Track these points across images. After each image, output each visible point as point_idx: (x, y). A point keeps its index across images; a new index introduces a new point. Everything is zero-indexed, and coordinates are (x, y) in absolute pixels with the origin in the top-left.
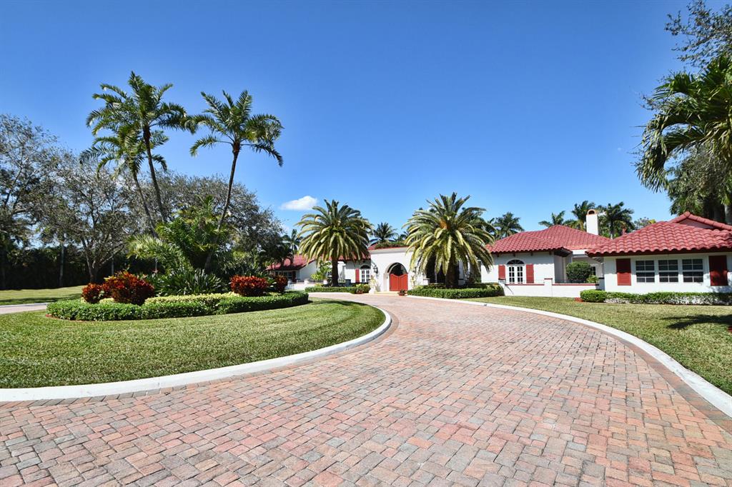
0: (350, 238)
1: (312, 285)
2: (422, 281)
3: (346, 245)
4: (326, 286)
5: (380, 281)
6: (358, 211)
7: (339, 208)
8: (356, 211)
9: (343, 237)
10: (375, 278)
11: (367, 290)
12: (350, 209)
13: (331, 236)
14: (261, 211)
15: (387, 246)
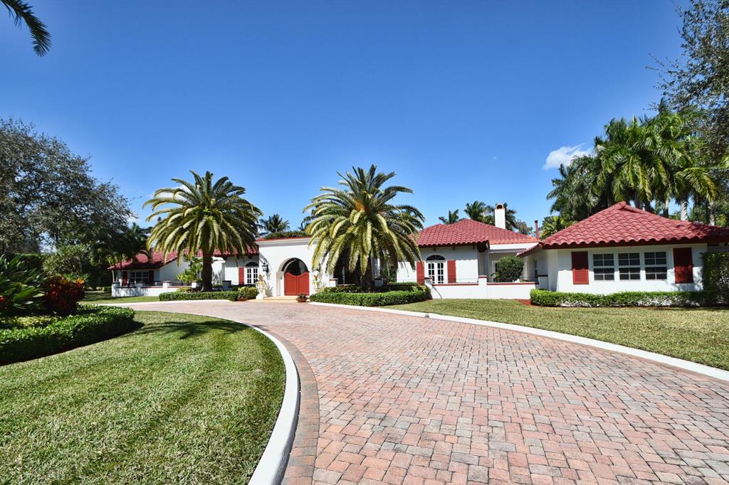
0: (228, 224)
1: (174, 290)
2: (329, 282)
3: (223, 233)
4: (195, 290)
5: (273, 282)
6: (241, 188)
7: (214, 182)
8: (238, 188)
9: (218, 223)
10: (265, 278)
11: (253, 296)
12: (230, 184)
13: (200, 219)
14: (97, 185)
15: (282, 237)
